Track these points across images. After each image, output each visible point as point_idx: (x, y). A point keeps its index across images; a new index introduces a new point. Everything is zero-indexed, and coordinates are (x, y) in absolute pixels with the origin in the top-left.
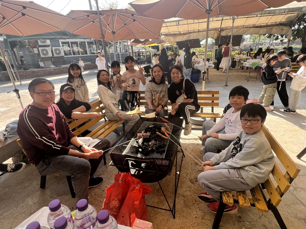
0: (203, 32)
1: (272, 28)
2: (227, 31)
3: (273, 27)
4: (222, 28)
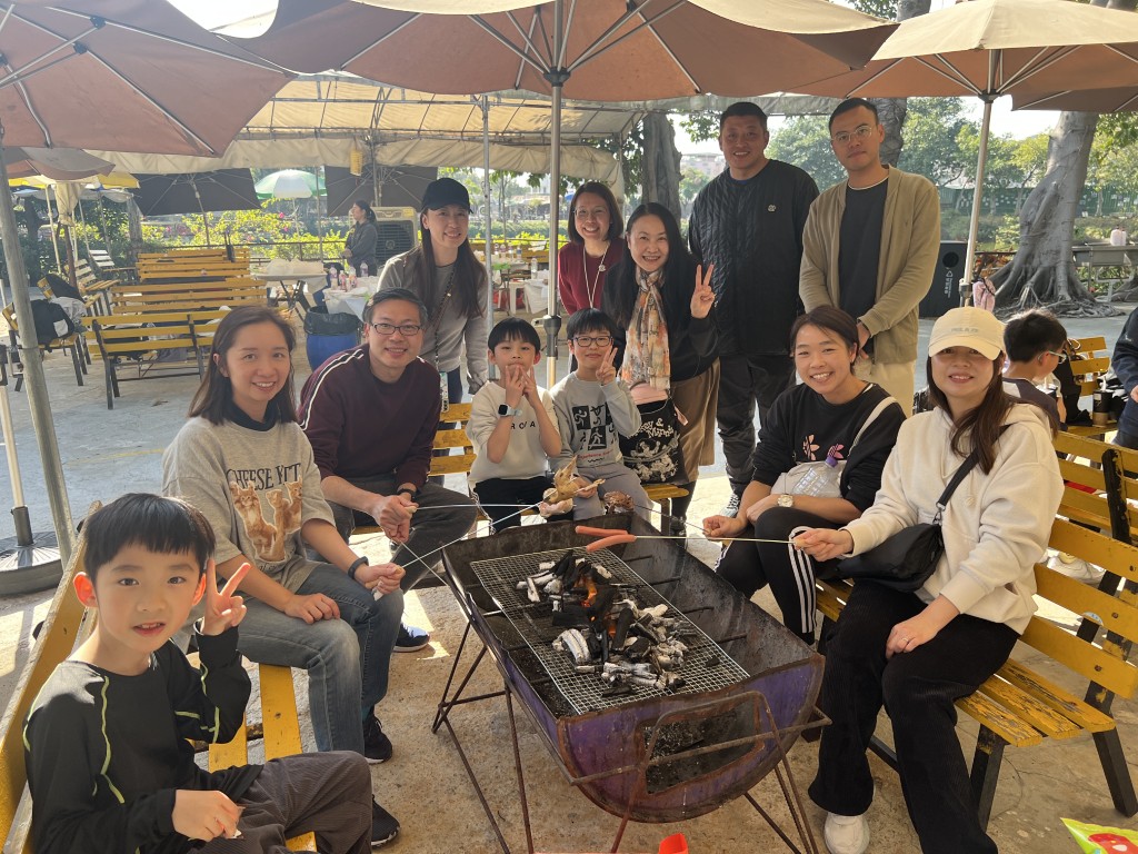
0: (293, 141)
2: (399, 144)
4: (379, 130)
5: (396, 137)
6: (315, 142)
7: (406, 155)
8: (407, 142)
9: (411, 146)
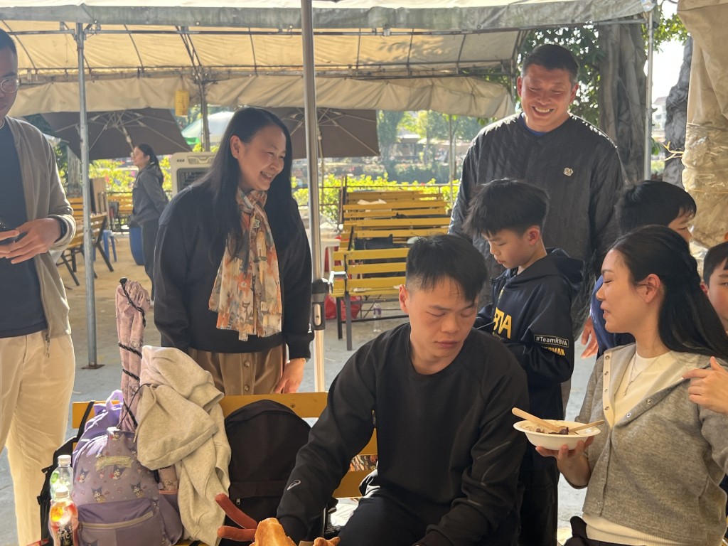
0: (114, 82)
1: (432, 86)
2: (232, 82)
3: (437, 81)
4: (210, 67)
5: (230, 75)
6: (137, 82)
7: (240, 95)
8: (241, 79)
9: (246, 84)
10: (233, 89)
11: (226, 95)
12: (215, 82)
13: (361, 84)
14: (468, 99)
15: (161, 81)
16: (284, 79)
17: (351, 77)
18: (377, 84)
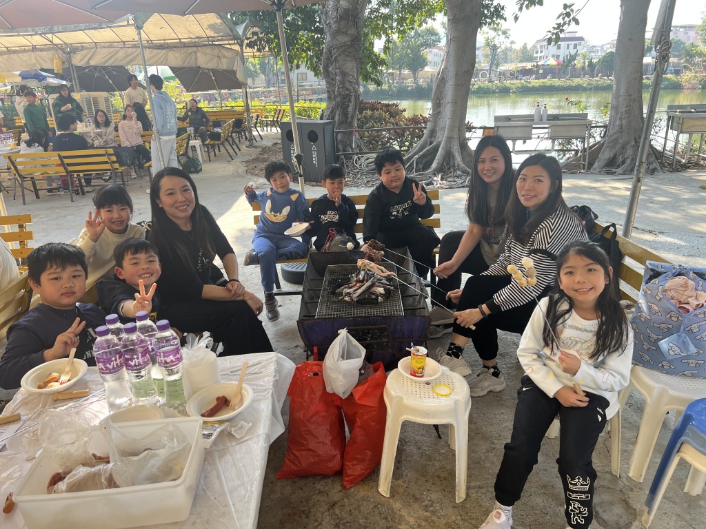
0: (21, 55)
3: (199, 49)
4: (71, 44)
5: (83, 48)
6: (32, 54)
7: (89, 60)
8: (88, 51)
9: (91, 53)
10: (85, 57)
11: (81, 60)
12: (74, 53)
13: (156, 51)
14: (216, 59)
15: (45, 53)
16: (112, 49)
17: (149, 48)
18: (164, 51)
